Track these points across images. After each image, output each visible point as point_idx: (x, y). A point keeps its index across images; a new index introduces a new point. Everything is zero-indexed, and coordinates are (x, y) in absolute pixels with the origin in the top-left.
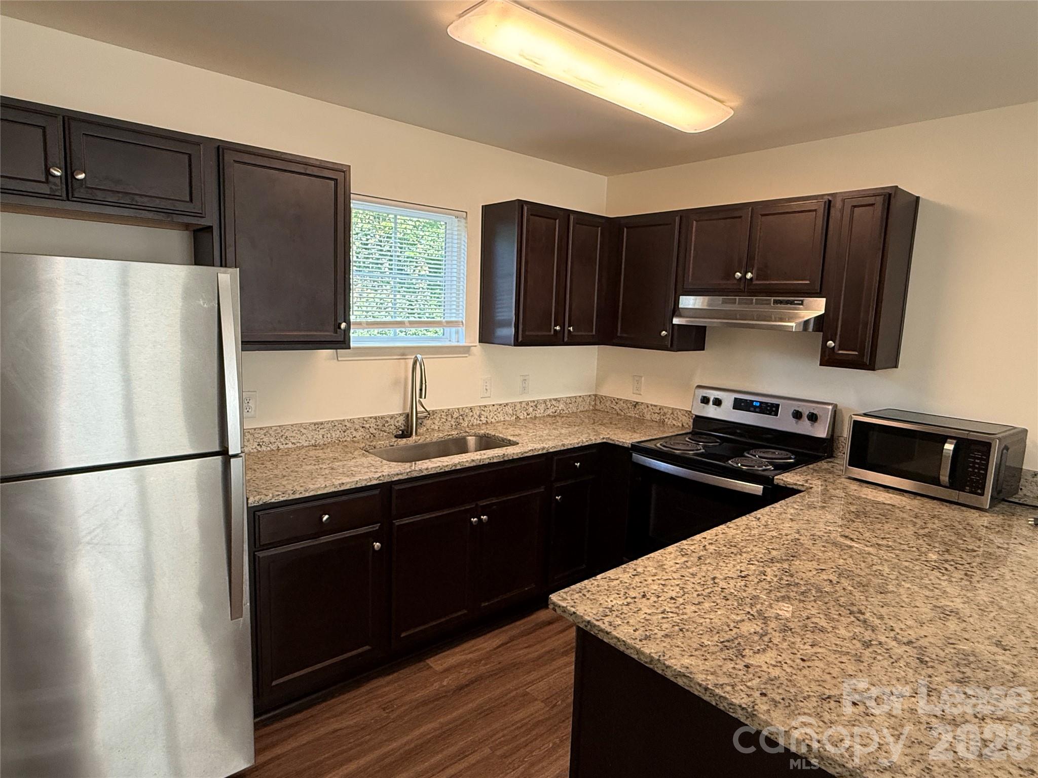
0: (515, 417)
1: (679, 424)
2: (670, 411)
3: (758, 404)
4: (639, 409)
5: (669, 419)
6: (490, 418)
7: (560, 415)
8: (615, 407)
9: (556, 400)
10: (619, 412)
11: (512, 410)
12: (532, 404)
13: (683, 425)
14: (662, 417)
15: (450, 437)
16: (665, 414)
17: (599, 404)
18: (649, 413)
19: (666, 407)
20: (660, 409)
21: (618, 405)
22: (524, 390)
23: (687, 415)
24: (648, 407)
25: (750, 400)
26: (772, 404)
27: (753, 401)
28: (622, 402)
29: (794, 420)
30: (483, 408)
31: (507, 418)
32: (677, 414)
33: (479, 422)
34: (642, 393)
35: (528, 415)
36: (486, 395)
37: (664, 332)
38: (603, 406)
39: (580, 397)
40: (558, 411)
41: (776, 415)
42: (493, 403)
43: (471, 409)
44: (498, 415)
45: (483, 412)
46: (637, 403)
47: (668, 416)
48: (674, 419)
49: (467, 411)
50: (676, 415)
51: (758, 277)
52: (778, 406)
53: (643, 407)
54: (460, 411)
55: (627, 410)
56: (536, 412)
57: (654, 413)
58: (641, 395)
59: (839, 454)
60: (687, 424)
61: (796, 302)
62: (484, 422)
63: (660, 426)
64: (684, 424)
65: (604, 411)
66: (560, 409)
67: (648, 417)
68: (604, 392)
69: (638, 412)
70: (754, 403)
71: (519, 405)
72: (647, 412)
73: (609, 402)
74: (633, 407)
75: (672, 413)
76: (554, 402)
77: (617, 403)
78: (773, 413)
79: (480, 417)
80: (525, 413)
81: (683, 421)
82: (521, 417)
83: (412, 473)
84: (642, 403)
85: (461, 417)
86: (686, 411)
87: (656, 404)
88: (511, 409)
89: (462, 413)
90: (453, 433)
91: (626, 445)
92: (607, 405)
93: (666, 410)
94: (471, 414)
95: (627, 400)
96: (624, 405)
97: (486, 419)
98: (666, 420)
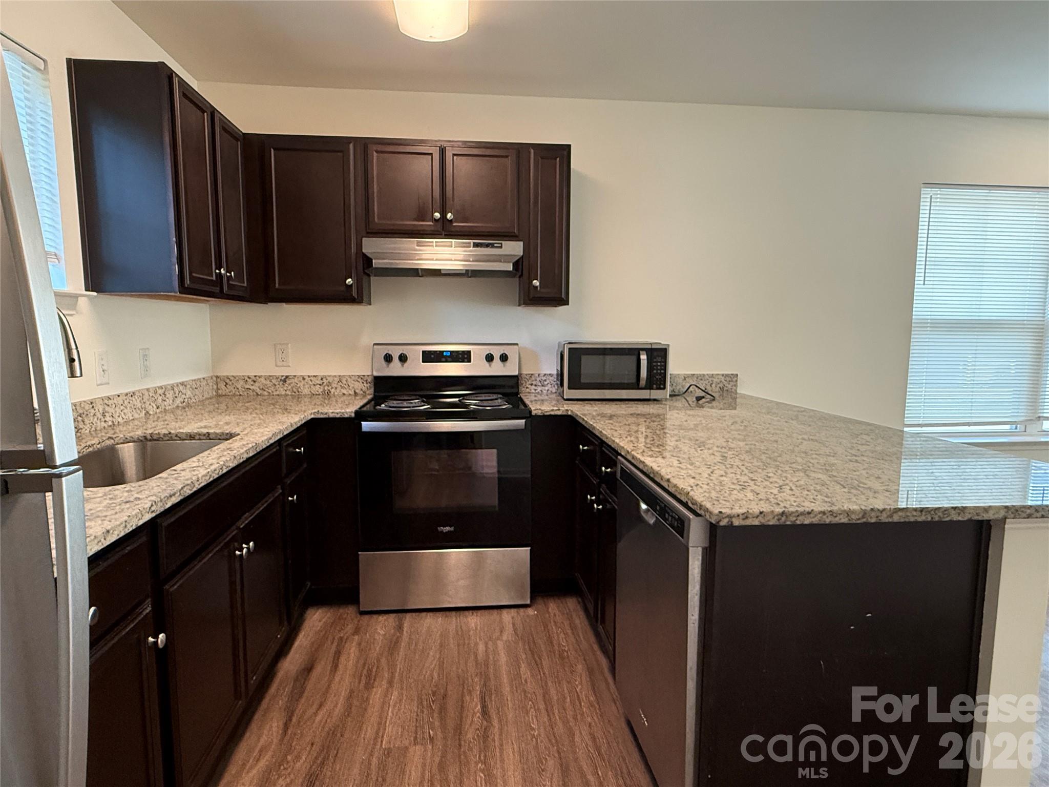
0: (144, 412)
1: (350, 392)
2: (337, 379)
3: (449, 354)
4: (290, 384)
5: (336, 388)
6: (116, 416)
7: (189, 405)
8: (252, 387)
9: (182, 384)
10: (259, 392)
11: (140, 402)
12: (160, 391)
13: (355, 393)
14: (326, 388)
15: (91, 449)
16: (329, 384)
17: (223, 387)
18: (307, 386)
19: (329, 376)
20: (322, 379)
21: (257, 384)
22: (146, 372)
23: (359, 380)
24: (304, 379)
25: (440, 351)
26: (463, 351)
27: (443, 352)
28: (262, 380)
29: (487, 364)
30: (106, 401)
31: (136, 416)
32: (347, 381)
33: (103, 424)
34: (290, 365)
35: (158, 408)
36: (105, 381)
37: (350, 280)
38: (230, 388)
39: (204, 379)
40: (186, 400)
41: (469, 361)
42: (118, 393)
43: (91, 403)
44: (125, 411)
45: (107, 409)
46: (287, 377)
47: (334, 385)
48: (342, 387)
49: (87, 408)
50: (345, 382)
51: (456, 219)
52: (469, 352)
53: (296, 380)
54: (78, 408)
55: (272, 389)
56: (165, 403)
57: (314, 385)
58: (289, 366)
59: (523, 389)
60: (362, 390)
61: (495, 245)
62: (110, 423)
63: (325, 399)
64: (357, 391)
65: (234, 395)
66: (188, 396)
67: (306, 391)
68: (227, 371)
69: (290, 388)
70: (445, 354)
71: (146, 393)
72: (304, 385)
73: (242, 382)
74: (281, 383)
75: (340, 381)
76: (181, 388)
77: (255, 382)
78: (466, 360)
79: (104, 416)
80: (154, 406)
81: (356, 387)
82: (151, 413)
83: (185, 489)
84: (295, 376)
85: (80, 418)
86: (359, 376)
87: (315, 374)
88: (138, 401)
89: (81, 411)
90: (93, 442)
91: (346, 416)
92: (239, 386)
93: (330, 379)
94: (92, 411)
95: (270, 376)
96: (268, 382)
97: (111, 419)
98: (333, 391)
